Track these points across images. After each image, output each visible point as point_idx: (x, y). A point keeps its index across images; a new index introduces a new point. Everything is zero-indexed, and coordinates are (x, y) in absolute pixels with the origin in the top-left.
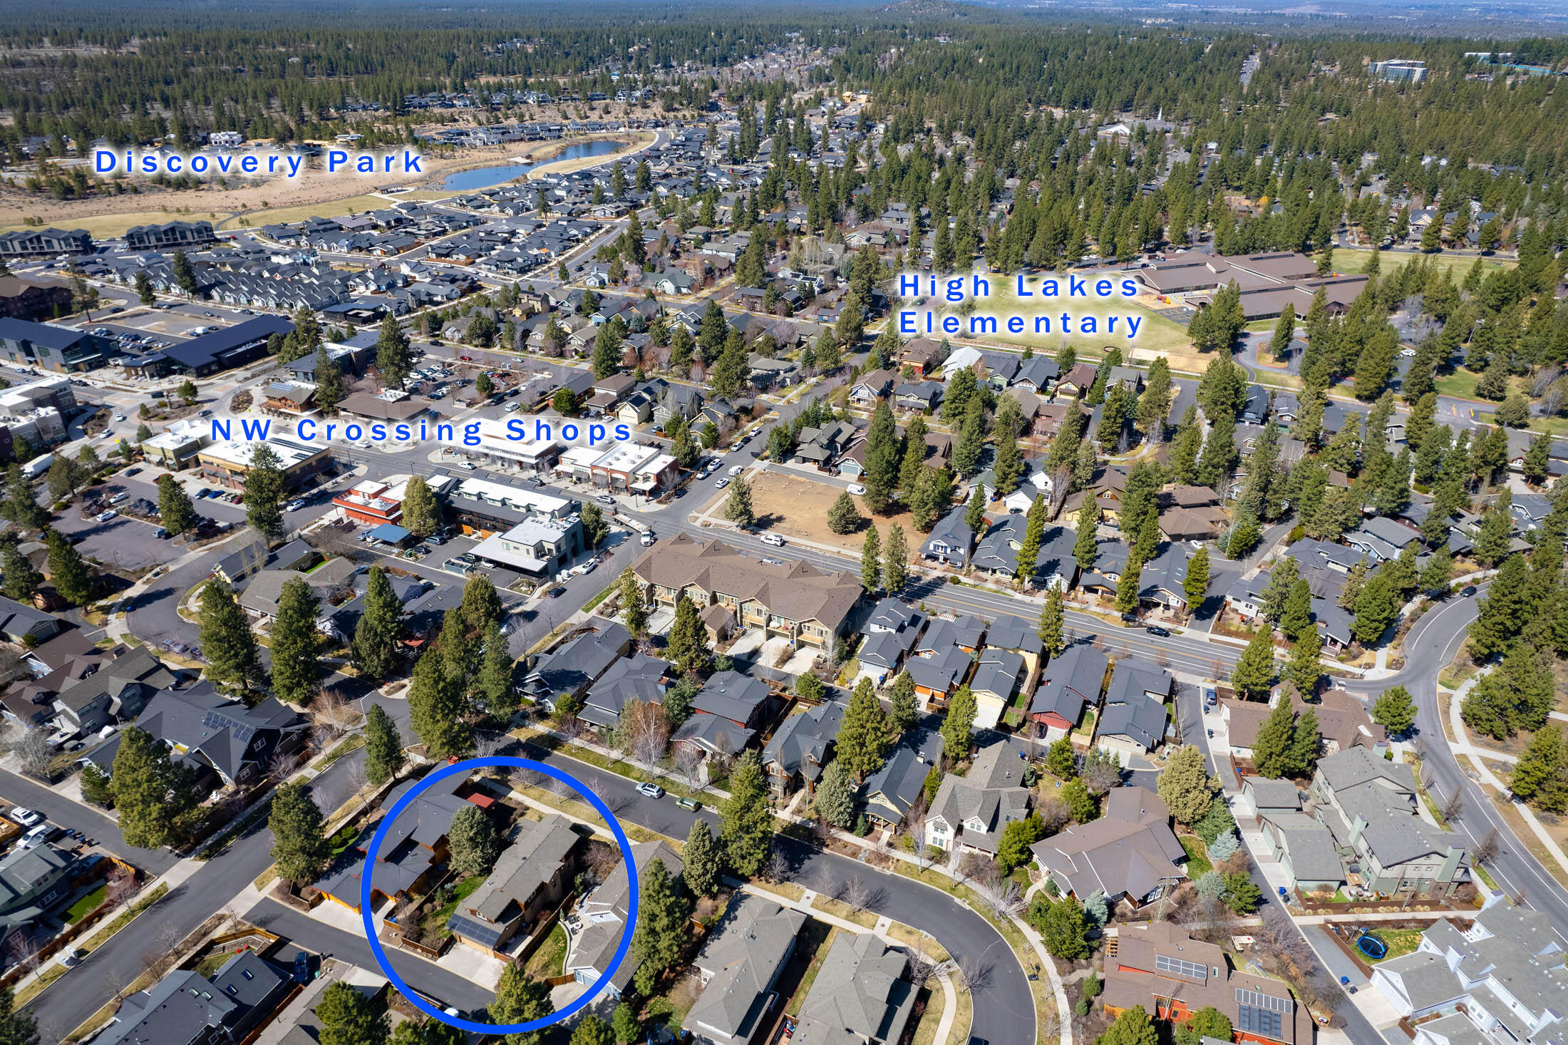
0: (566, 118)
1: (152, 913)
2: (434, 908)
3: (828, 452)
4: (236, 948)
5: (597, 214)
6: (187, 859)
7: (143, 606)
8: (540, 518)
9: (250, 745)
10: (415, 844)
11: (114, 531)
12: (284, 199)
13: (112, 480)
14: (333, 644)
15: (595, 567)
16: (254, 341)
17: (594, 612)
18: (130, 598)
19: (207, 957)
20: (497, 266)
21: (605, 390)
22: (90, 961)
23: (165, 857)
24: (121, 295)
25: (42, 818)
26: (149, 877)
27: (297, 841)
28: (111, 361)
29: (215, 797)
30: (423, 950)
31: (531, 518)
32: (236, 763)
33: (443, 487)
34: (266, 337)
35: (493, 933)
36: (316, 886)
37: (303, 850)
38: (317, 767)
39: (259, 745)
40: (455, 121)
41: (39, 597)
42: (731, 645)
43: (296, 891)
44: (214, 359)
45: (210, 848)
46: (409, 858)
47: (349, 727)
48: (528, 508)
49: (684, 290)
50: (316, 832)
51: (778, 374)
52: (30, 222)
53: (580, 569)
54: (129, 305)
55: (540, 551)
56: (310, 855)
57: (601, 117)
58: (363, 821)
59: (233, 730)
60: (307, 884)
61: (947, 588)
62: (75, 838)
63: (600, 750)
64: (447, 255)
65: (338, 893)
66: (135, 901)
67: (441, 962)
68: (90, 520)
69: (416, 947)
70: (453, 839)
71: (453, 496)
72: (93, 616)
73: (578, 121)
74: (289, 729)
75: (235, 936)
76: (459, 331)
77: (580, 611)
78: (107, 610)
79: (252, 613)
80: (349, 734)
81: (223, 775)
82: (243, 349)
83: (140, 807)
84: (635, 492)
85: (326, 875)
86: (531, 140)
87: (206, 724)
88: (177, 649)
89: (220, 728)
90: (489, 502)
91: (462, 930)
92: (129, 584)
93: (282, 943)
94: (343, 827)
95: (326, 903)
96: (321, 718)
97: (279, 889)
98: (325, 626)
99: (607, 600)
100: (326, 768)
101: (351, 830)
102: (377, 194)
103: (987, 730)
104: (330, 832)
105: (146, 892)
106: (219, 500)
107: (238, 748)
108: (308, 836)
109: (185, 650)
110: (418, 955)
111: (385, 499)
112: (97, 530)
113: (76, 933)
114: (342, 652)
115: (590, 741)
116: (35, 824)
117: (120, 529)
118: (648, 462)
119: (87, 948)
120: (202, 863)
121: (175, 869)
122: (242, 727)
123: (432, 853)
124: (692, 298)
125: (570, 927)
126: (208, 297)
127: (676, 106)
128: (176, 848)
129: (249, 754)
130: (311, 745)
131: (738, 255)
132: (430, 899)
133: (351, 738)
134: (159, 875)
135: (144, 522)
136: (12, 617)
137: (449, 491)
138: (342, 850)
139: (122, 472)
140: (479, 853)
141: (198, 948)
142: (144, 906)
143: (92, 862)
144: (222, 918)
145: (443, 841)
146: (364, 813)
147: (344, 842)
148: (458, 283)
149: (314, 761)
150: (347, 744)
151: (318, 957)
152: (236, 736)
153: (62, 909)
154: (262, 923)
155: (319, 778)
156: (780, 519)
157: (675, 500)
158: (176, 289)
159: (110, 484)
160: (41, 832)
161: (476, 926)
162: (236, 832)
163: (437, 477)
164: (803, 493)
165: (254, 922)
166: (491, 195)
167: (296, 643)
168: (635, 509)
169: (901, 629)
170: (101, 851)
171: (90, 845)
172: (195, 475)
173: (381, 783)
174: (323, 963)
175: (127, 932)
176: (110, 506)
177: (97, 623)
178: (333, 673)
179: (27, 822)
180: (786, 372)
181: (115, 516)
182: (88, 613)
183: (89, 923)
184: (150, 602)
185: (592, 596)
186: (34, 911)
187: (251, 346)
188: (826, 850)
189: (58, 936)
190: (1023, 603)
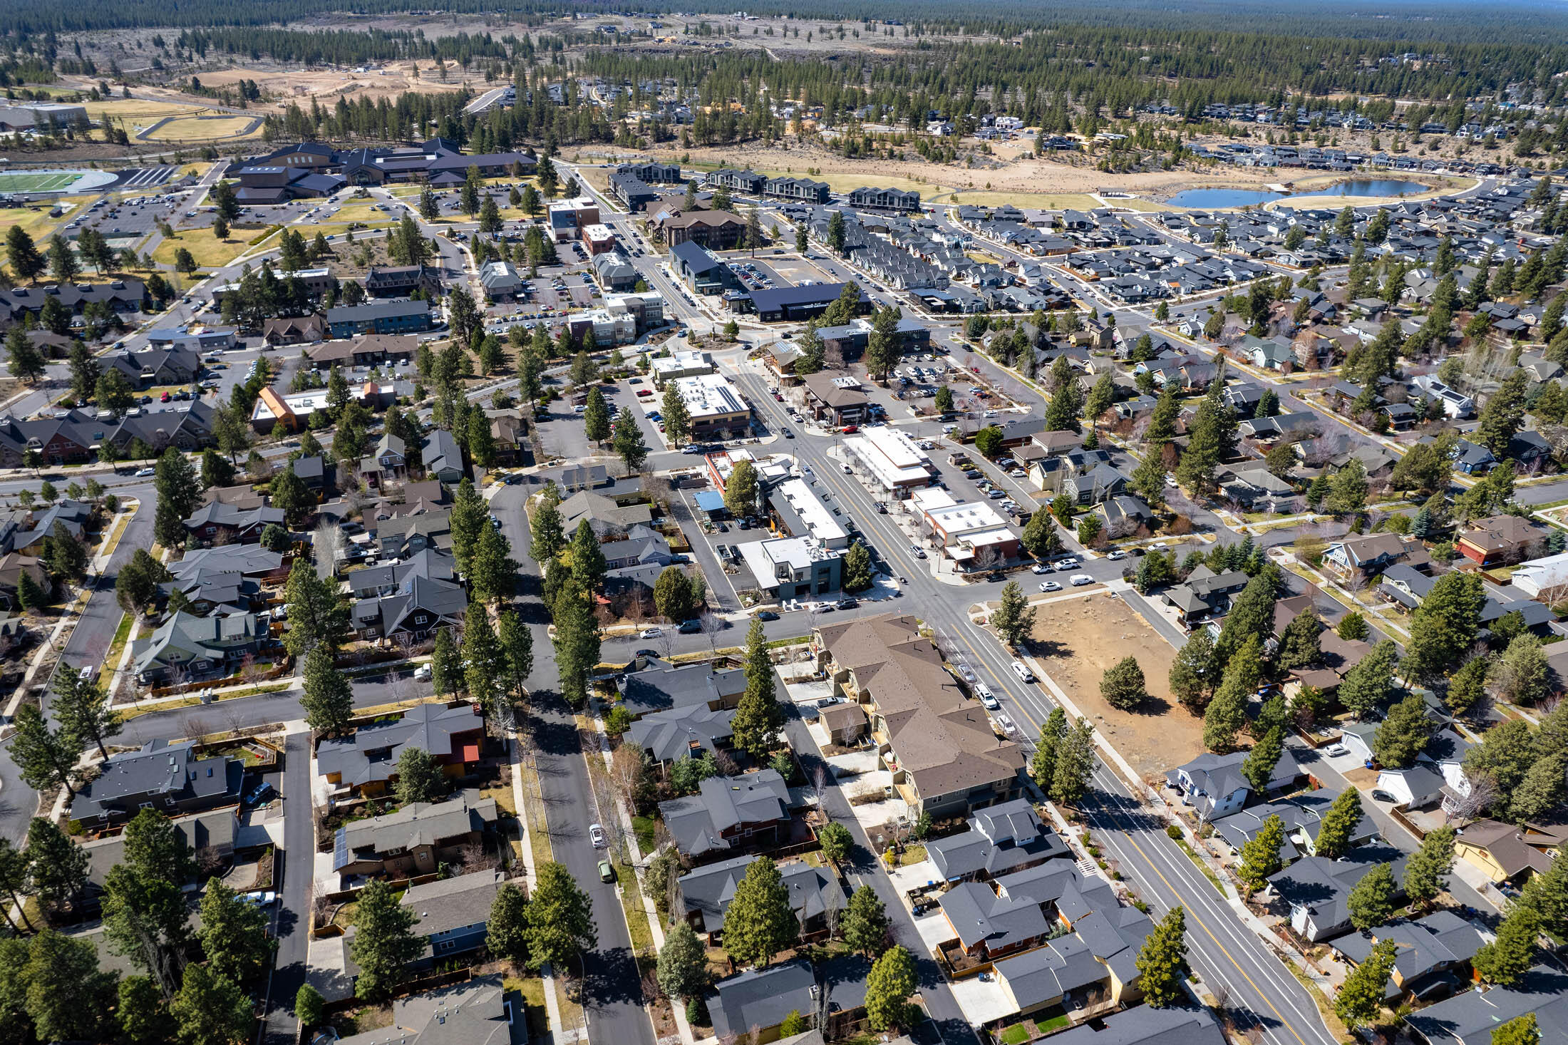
0: (1377, 148)
3: (1205, 606)
5: (1281, 260)
7: (519, 483)
8: (813, 540)
9: (410, 617)
11: (569, 421)
12: (1010, 185)
13: (619, 382)
15: (830, 610)
16: (823, 302)
18: (520, 475)
19: (235, 746)
20: (1114, 289)
21: (1041, 443)
22: (218, 706)
26: (290, 674)
28: (727, 292)
31: (807, 537)
32: (395, 625)
33: (773, 478)
39: (420, 620)
40: (1247, 135)
42: (841, 753)
44: (781, 309)
48: (810, 527)
49: (1278, 366)
51: (1263, 493)
52: (811, 171)
53: (813, 605)
55: (782, 570)
57: (1422, 153)
59: (409, 600)
61: (1153, 838)
64: (1080, 267)
66: (262, 685)
68: (571, 408)
71: (776, 490)
72: (490, 476)
73: (1391, 154)
74: (447, 619)
82: (811, 306)
86: (1312, 167)
90: (792, 508)
92: (531, 464)
102: (1096, 196)
103: (967, 1025)
105: (280, 682)
106: (655, 425)
110: (315, 839)
112: (562, 417)
113: (226, 684)
117: (578, 421)
118: (984, 529)
124: (1280, 377)
126: (847, 257)
127: (1539, 150)
129: (406, 623)
132: (364, 805)
134: (294, 676)
136: (440, 458)
137: (776, 484)
139: (630, 380)
142: (267, 691)
143: (277, 644)
152: (408, 604)
156: (1067, 654)
157: (982, 583)
159: (614, 386)
164: (1129, 638)
166: (1197, 217)
168: (935, 573)
169: (1006, 844)
174: (275, 800)
177: (485, 482)
180: (1275, 494)
182: (488, 474)
186: (219, 654)
187: (818, 305)
188: (648, 1008)
190: (1231, 913)
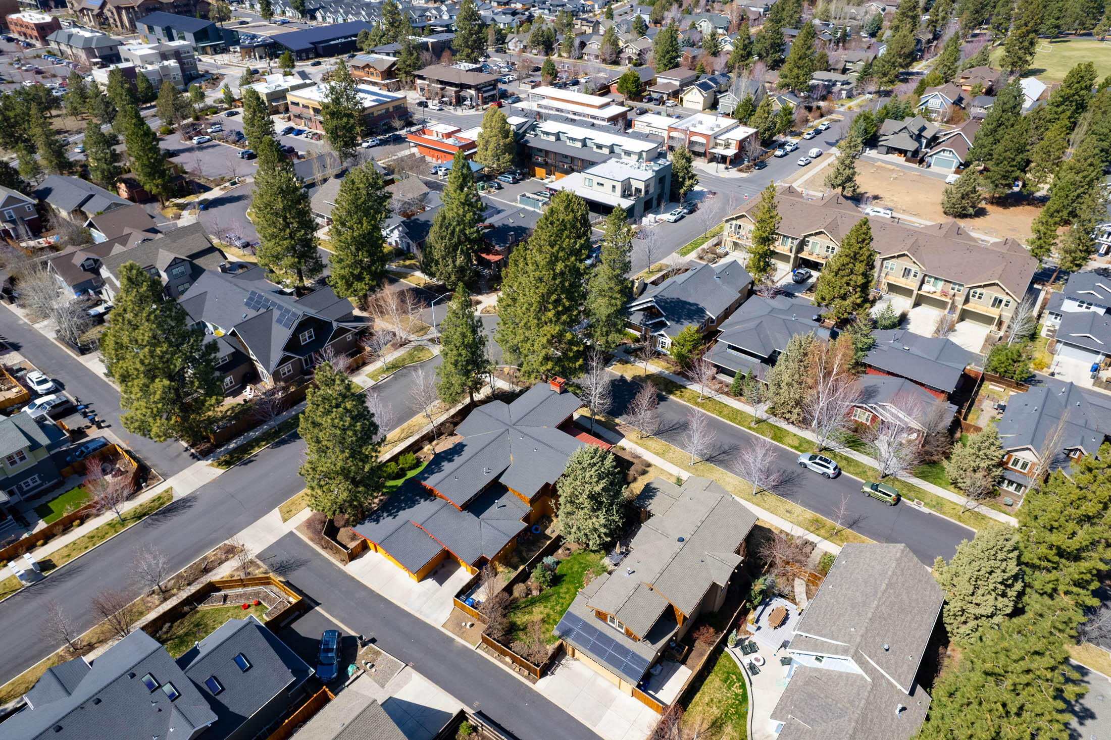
1: (147, 526)
2: (529, 592)
3: (917, 145)
4: (242, 602)
6: (202, 464)
7: (215, 206)
8: (625, 159)
9: (295, 335)
10: (504, 490)
11: (205, 151)
13: (213, 118)
14: (400, 253)
15: (682, 217)
16: (346, 38)
17: (692, 256)
18: (205, 200)
19: (201, 607)
20: (549, 10)
21: (667, 81)
22: (54, 580)
23: (179, 455)
24: (249, 15)
25: (59, 387)
26: (154, 477)
27: (337, 459)
28: (231, 49)
29: (248, 393)
30: (514, 660)
31: (613, 160)
32: (276, 354)
33: (520, 126)
34: (356, 36)
35: (636, 657)
36: (359, 529)
37: (345, 473)
38: (372, 376)
39: (306, 337)
41: (123, 187)
43: (331, 531)
44: (312, 46)
45: (231, 453)
46: (493, 510)
47: (412, 337)
48: (612, 149)
49: (720, 31)
50: (367, 450)
51: (834, 85)
53: (667, 217)
54: (252, 22)
55: (626, 192)
56: (354, 482)
58: (427, 448)
59: (276, 314)
60: (347, 524)
62: (85, 415)
63: (734, 403)
65: (389, 546)
66: (127, 507)
67: (544, 686)
68: (188, 143)
69: (504, 654)
70: (565, 492)
71: (529, 136)
72: (169, 210)
74: (343, 325)
75: (242, 583)
76: (521, 41)
77: (674, 254)
78: (182, 207)
79: (319, 220)
80: (413, 344)
81: (260, 368)
82: (337, 42)
83: (142, 380)
84: (713, 159)
85: (373, 516)
87: (247, 304)
88: (238, 243)
89: (262, 310)
90: (569, 143)
91: (579, 639)
92: (207, 189)
93: (305, 606)
94: (401, 453)
95: (370, 555)
96: (380, 325)
97: (309, 524)
98: (393, 236)
99: (705, 246)
100: (382, 378)
101: (411, 457)
104: (385, 454)
105: (146, 497)
106: (302, 137)
107: (280, 335)
108: (356, 454)
109: (246, 245)
110: (505, 665)
111: (457, 138)
112: (190, 150)
113: (47, 536)
114: (408, 262)
115: (720, 391)
116: (49, 392)
117: (210, 150)
118: (728, 130)
119: (55, 561)
120: (220, 471)
121: (187, 473)
122: (288, 311)
123: (527, 508)
125: (746, 660)
126: (314, 18)
128: (192, 446)
129: (292, 345)
130: (368, 349)
131: (765, 11)
132: (523, 577)
133: (416, 348)
134: (166, 476)
135: (233, 146)
136: (91, 196)
137: (525, 132)
138: (399, 482)
139: (223, 114)
140: (602, 520)
141: (193, 589)
142: (139, 516)
143: (92, 446)
144: (231, 551)
145: (549, 491)
146: (429, 438)
147: (401, 474)
148: (518, 16)
149: (369, 369)
150: (411, 355)
151: (353, 638)
152: (279, 321)
153: (43, 500)
154: (281, 569)
155: (374, 388)
156: (876, 198)
157: (756, 172)
158: (290, 12)
159: (212, 121)
160: (48, 403)
161: (602, 637)
162: (267, 437)
163: (513, 118)
164: (895, 179)
165: (271, 566)
167: (361, 223)
168: (715, 174)
170: (108, 434)
171: (100, 427)
172: (283, 118)
173: (454, 402)
174: (361, 651)
175: (110, 548)
176: (207, 134)
177: (170, 215)
178: (397, 281)
179: (40, 389)
180: (842, 84)
181: (209, 140)
182: (164, 207)
183: (66, 526)
184: (223, 204)
185: (684, 242)
187: (343, 40)
189: (26, 535)
